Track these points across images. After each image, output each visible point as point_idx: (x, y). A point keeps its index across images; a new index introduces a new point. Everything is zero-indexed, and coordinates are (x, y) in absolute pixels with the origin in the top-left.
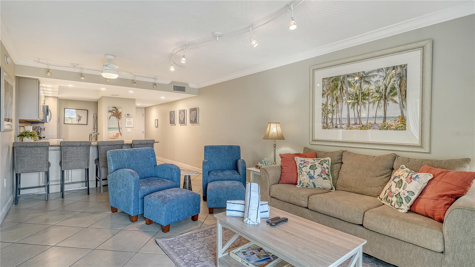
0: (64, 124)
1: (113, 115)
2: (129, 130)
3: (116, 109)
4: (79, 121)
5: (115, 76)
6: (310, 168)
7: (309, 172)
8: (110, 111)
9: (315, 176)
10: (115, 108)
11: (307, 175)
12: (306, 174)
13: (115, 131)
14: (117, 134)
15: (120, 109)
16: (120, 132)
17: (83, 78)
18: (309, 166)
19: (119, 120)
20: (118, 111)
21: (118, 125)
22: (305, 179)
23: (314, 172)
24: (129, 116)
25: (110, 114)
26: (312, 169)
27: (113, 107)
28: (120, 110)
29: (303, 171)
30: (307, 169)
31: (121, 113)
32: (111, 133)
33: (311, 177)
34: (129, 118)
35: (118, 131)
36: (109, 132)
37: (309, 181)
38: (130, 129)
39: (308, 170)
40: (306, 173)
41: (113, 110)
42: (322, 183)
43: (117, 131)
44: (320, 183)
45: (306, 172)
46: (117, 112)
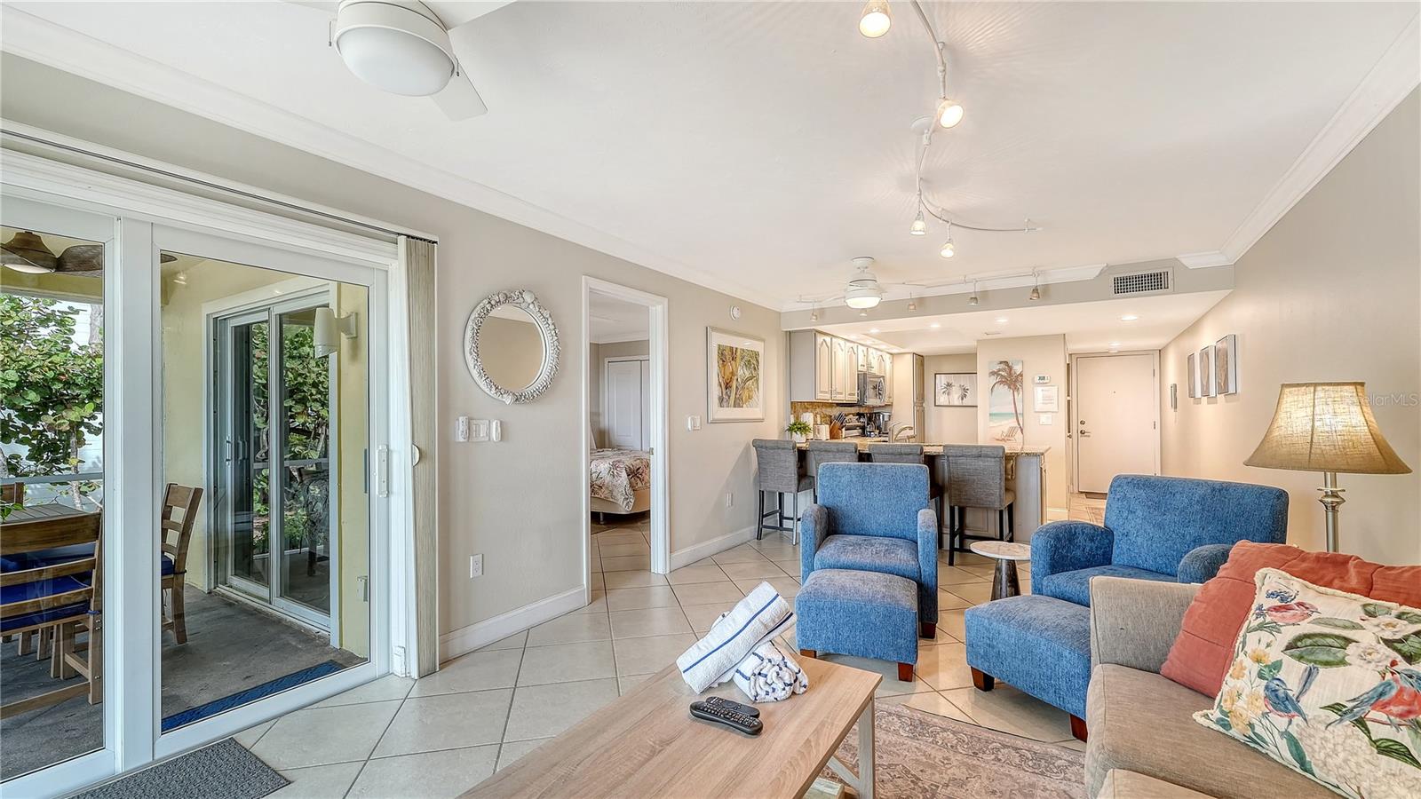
0: (935, 405)
1: (1001, 382)
2: (1044, 419)
3: (1008, 366)
4: (962, 399)
5: (871, 302)
6: (1289, 647)
7: (1277, 666)
8: (993, 373)
9: (1312, 703)
10: (1006, 363)
11: (1261, 676)
12: (1254, 674)
13: (1006, 422)
14: (1012, 430)
15: (1017, 365)
16: (1019, 424)
17: (863, 314)
18: (1289, 633)
19: (1016, 393)
20: (1013, 372)
21: (1013, 406)
22: (1239, 695)
23: (1310, 674)
24: (1046, 381)
25: (993, 380)
26: (1300, 658)
27: (1001, 363)
28: (1018, 369)
29: (1246, 649)
30: (1268, 645)
31: (1021, 375)
32: (995, 425)
33: (1281, 701)
34: (1044, 388)
35: (1012, 423)
36: (992, 424)
37: (1265, 715)
38: (1049, 415)
39: (1275, 654)
40: (1256, 668)
41: (999, 370)
42: (1358, 764)
43: (1010, 421)
44: (1339, 760)
45: (1258, 661)
46: (1010, 374)
